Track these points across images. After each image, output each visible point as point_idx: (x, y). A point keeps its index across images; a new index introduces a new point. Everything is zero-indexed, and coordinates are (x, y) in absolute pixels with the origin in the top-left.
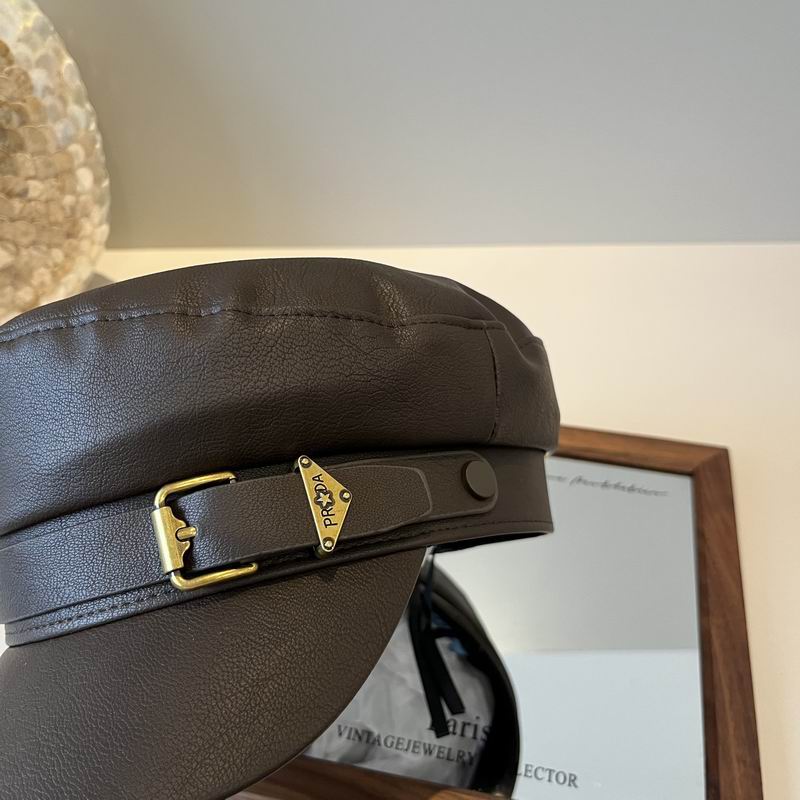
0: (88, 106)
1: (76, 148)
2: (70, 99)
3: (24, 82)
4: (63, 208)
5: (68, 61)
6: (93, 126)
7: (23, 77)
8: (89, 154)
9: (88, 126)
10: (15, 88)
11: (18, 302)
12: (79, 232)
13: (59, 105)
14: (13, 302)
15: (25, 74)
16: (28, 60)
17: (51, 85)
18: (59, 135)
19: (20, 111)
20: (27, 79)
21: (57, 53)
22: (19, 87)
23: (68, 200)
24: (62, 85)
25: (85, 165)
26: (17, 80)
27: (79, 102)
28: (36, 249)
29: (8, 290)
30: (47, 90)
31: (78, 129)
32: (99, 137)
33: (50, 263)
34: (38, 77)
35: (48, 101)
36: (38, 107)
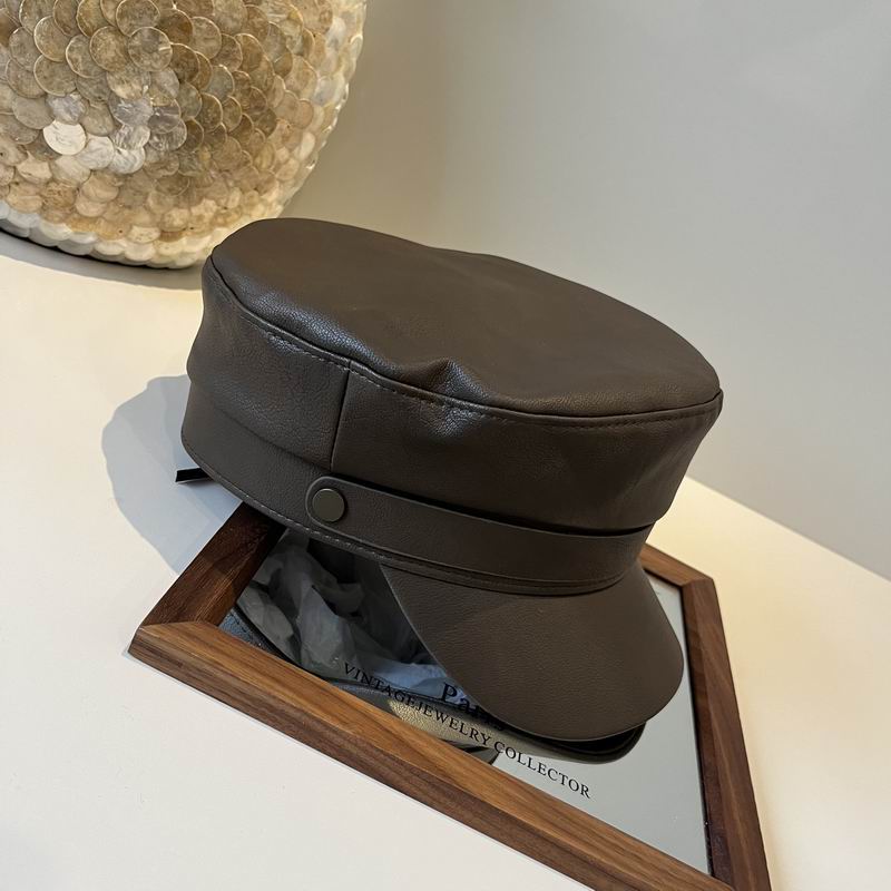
0: (347, 86)
1: (319, 111)
2: (343, 68)
3: (325, 21)
4: (273, 157)
5: (360, 35)
6: (338, 107)
7: (327, 15)
8: (322, 128)
9: (337, 104)
10: (317, 18)
11: (167, 219)
12: (265, 192)
13: (334, 63)
14: (163, 215)
15: (331, 13)
16: (338, 5)
17: (340, 41)
18: (318, 90)
19: (306, 41)
20: (329, 21)
21: (359, 22)
22: (320, 20)
23: (283, 153)
24: (346, 50)
25: (313, 133)
26: (323, 13)
27: (345, 75)
28: (225, 177)
29: (170, 200)
30: (335, 42)
31: (331, 98)
32: (335, 121)
33: (223, 202)
34: (337, 25)
35: (330, 52)
36: (321, 51)
